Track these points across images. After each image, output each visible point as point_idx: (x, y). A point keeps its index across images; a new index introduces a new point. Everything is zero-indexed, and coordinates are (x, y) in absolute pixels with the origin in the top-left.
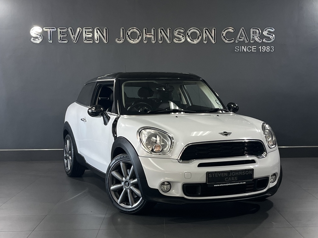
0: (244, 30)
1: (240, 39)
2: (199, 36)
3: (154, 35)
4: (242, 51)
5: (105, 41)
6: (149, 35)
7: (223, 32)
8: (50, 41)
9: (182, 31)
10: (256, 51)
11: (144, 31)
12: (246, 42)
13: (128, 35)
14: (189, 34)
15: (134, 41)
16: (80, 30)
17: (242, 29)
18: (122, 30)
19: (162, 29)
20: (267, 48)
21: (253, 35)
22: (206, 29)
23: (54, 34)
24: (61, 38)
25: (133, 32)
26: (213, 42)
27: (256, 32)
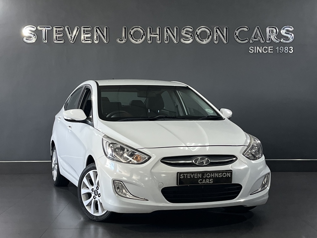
0: (259, 28)
1: (255, 38)
2: (209, 36)
3: (159, 35)
4: (257, 52)
5: (105, 42)
6: (154, 34)
7: (236, 31)
8: (44, 41)
9: (191, 30)
10: (273, 52)
11: (149, 30)
12: (262, 42)
13: (131, 35)
14: (198, 34)
15: (137, 41)
16: (78, 29)
17: (258, 28)
18: (124, 29)
19: (169, 28)
20: (285, 48)
21: (269, 34)
22: (216, 28)
23: (50, 33)
24: (57, 38)
25: (137, 31)
26: (225, 42)
27: (272, 31)
